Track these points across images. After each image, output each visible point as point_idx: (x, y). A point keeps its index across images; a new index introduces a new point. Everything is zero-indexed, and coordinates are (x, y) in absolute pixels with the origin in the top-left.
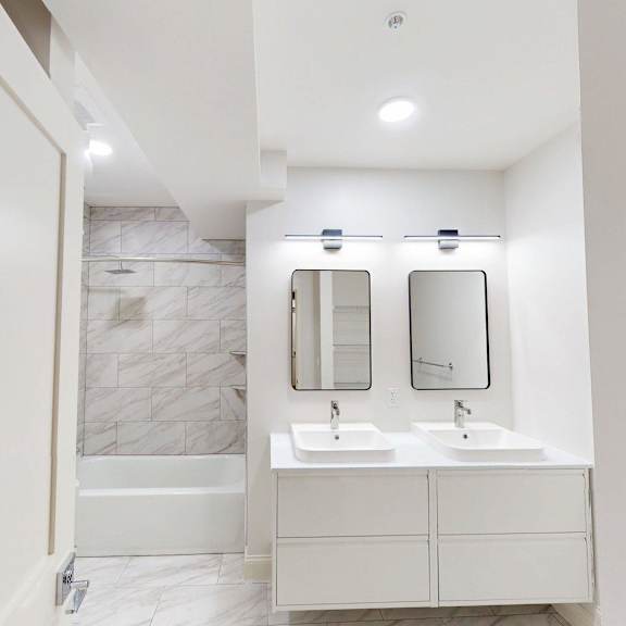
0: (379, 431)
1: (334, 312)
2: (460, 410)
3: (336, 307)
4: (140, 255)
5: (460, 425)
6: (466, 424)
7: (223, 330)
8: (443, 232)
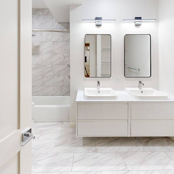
0: (113, 90)
1: (102, 51)
2: (140, 84)
3: (102, 49)
4: (38, 29)
5: (141, 89)
6: (142, 88)
7: (65, 57)
8: (136, 18)
